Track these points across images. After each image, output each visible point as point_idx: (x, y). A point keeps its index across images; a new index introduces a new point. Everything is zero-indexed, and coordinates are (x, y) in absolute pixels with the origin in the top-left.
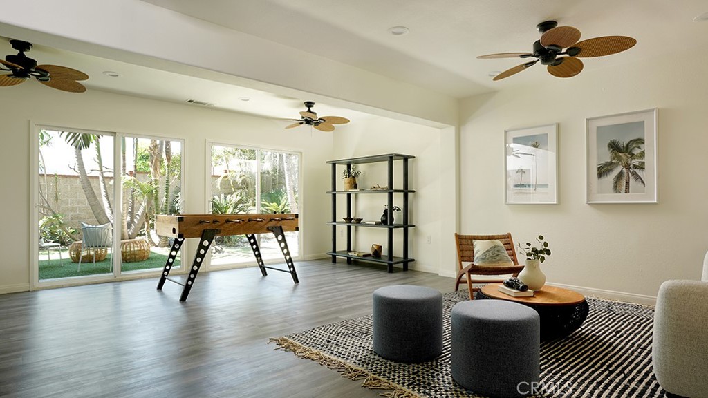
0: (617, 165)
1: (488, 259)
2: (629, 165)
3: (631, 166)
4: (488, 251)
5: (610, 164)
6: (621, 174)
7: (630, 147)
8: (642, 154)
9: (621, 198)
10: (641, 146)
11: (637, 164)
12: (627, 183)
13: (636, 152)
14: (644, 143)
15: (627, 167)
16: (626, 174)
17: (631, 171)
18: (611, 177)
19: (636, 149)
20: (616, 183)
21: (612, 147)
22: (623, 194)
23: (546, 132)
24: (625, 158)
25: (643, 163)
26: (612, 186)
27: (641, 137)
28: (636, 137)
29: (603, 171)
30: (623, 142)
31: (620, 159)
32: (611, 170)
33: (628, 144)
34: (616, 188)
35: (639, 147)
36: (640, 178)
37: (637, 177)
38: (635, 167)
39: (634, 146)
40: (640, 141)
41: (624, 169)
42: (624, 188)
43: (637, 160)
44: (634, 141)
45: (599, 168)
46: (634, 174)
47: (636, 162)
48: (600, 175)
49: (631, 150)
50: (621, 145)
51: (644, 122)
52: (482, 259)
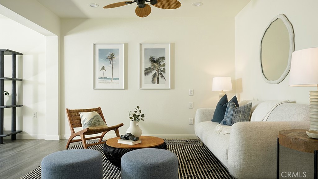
0: (153, 69)
1: (93, 124)
2: (159, 70)
3: (160, 70)
4: (92, 119)
5: (151, 68)
6: (155, 74)
7: (159, 61)
8: (164, 65)
9: (156, 86)
10: (164, 60)
11: (162, 69)
12: (158, 79)
13: (162, 63)
14: (165, 59)
15: (158, 70)
16: (157, 74)
17: (160, 73)
18: (151, 76)
19: (162, 62)
20: (153, 78)
21: (151, 60)
22: (156, 84)
23: (118, 48)
24: (157, 66)
25: (165, 69)
26: (151, 80)
27: (164, 57)
28: (162, 56)
29: (147, 72)
30: (156, 58)
31: (155, 66)
32: (151, 72)
33: (159, 59)
34: (153, 81)
35: (163, 61)
36: (163, 76)
37: (162, 76)
39: (161, 60)
40: (163, 58)
41: (157, 72)
42: (156, 81)
43: (162, 67)
44: (161, 58)
45: (145, 70)
46: (161, 74)
47: (161, 68)
48: (146, 74)
49: (160, 62)
50: (155, 60)
51: (165, 49)
52: (89, 124)
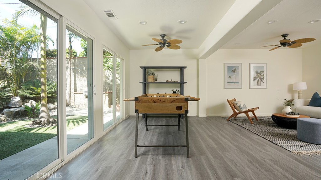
5: (256, 77)
6: (258, 80)
8: (263, 75)
9: (259, 87)
12: (260, 83)
13: (262, 74)
15: (260, 78)
16: (260, 80)
18: (256, 81)
21: (256, 72)
23: (238, 66)
25: (264, 78)
26: (256, 83)
29: (254, 79)
30: (259, 71)
31: (258, 76)
32: (256, 79)
37: (262, 81)
38: (262, 78)
40: (263, 72)
42: (259, 84)
44: (261, 71)
46: (262, 80)
47: (262, 77)
50: (259, 72)
51: (264, 66)
